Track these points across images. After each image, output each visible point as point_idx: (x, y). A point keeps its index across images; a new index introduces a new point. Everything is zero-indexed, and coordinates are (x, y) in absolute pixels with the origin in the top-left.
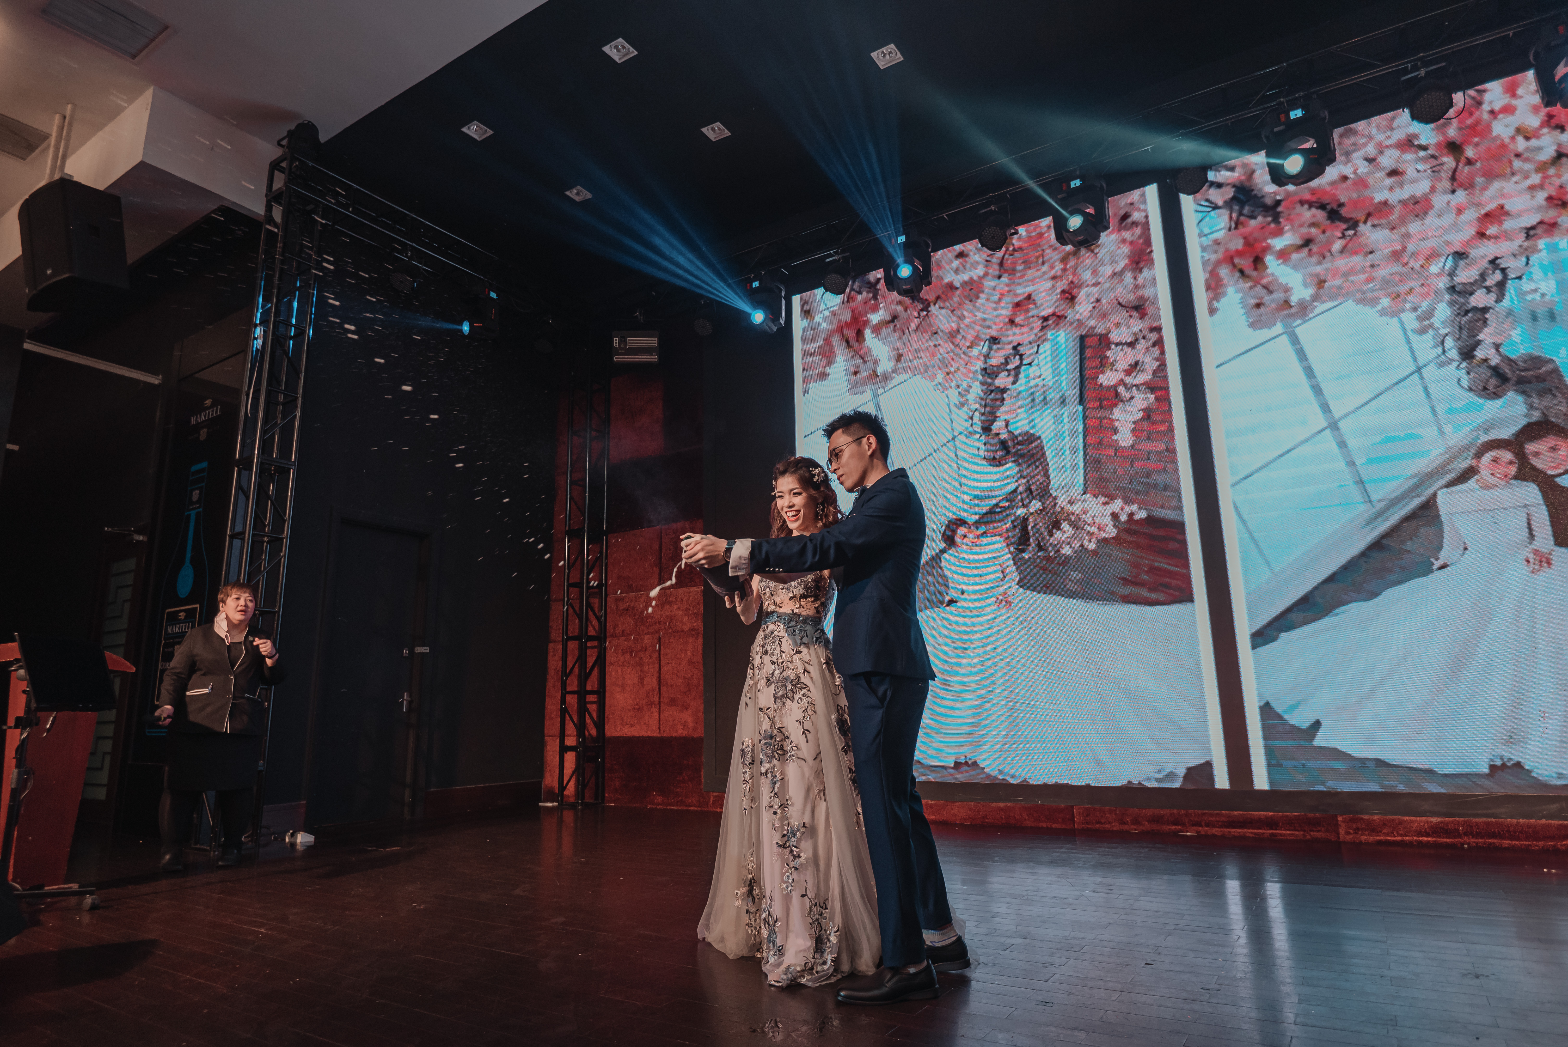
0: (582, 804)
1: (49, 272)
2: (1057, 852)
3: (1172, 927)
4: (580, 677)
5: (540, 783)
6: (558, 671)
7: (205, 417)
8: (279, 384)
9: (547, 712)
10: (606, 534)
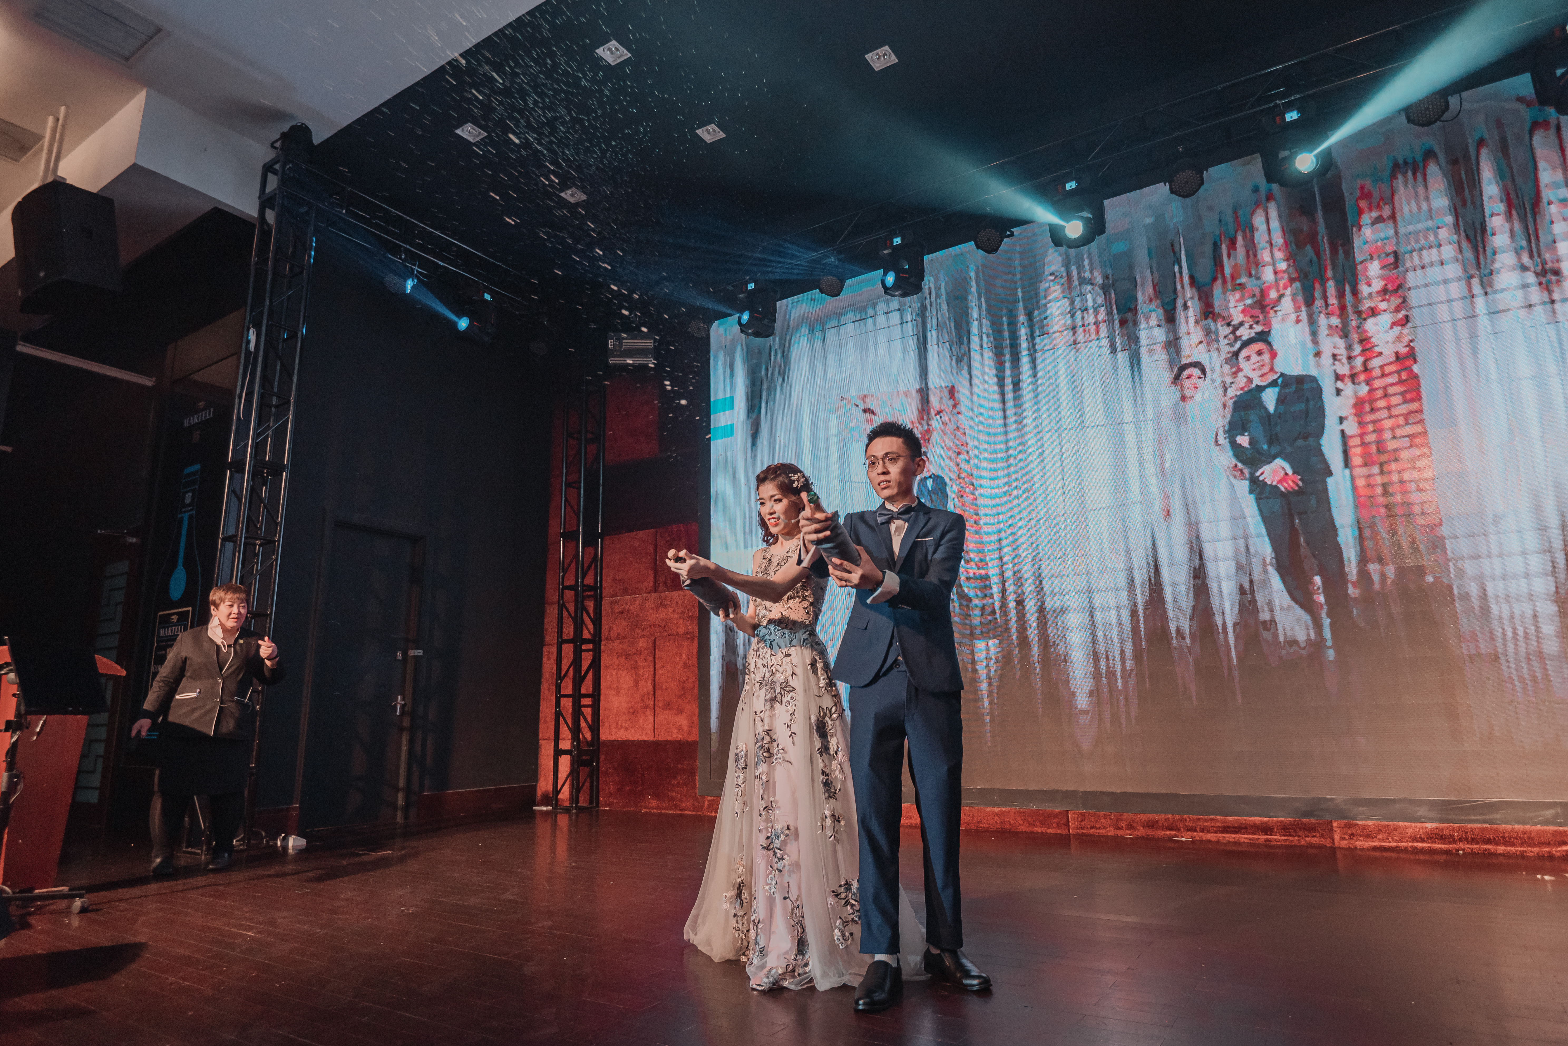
0: (576, 807)
1: (42, 274)
2: (1049, 857)
4: (574, 680)
5: (534, 787)
6: (553, 674)
7: (198, 419)
8: (272, 387)
9: (541, 715)
10: (602, 536)
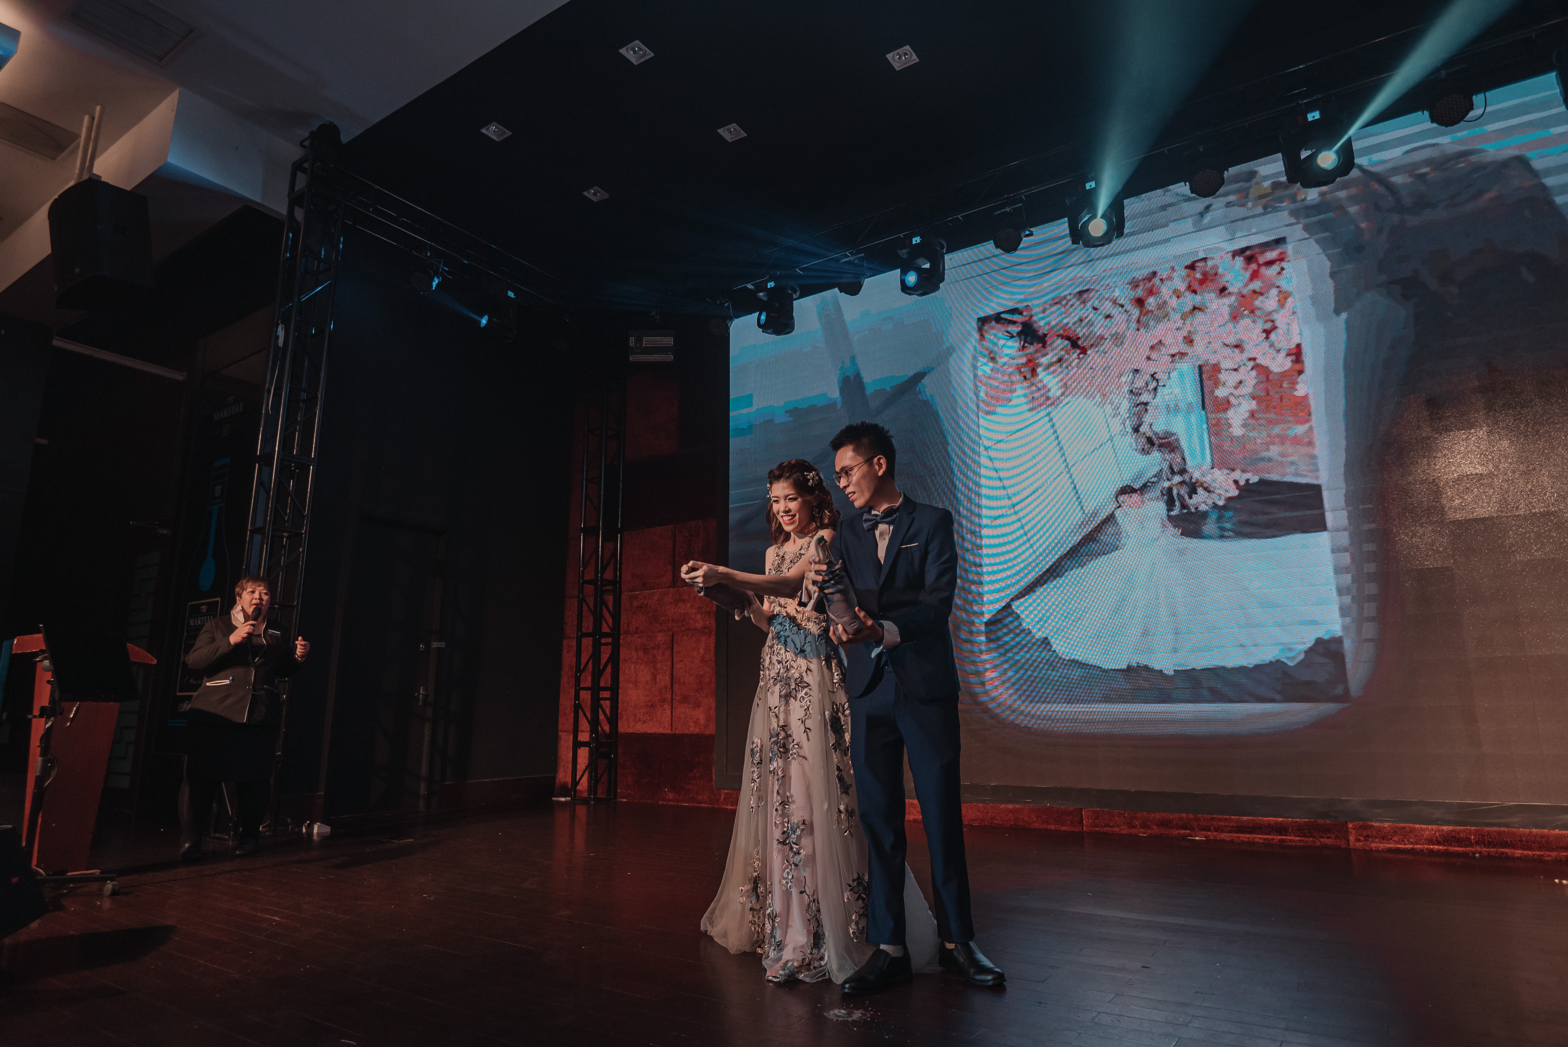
0: (595, 799)
1: (77, 270)
4: (593, 673)
5: (554, 778)
6: (573, 667)
7: (228, 413)
8: (300, 382)
9: (561, 707)
10: (621, 531)
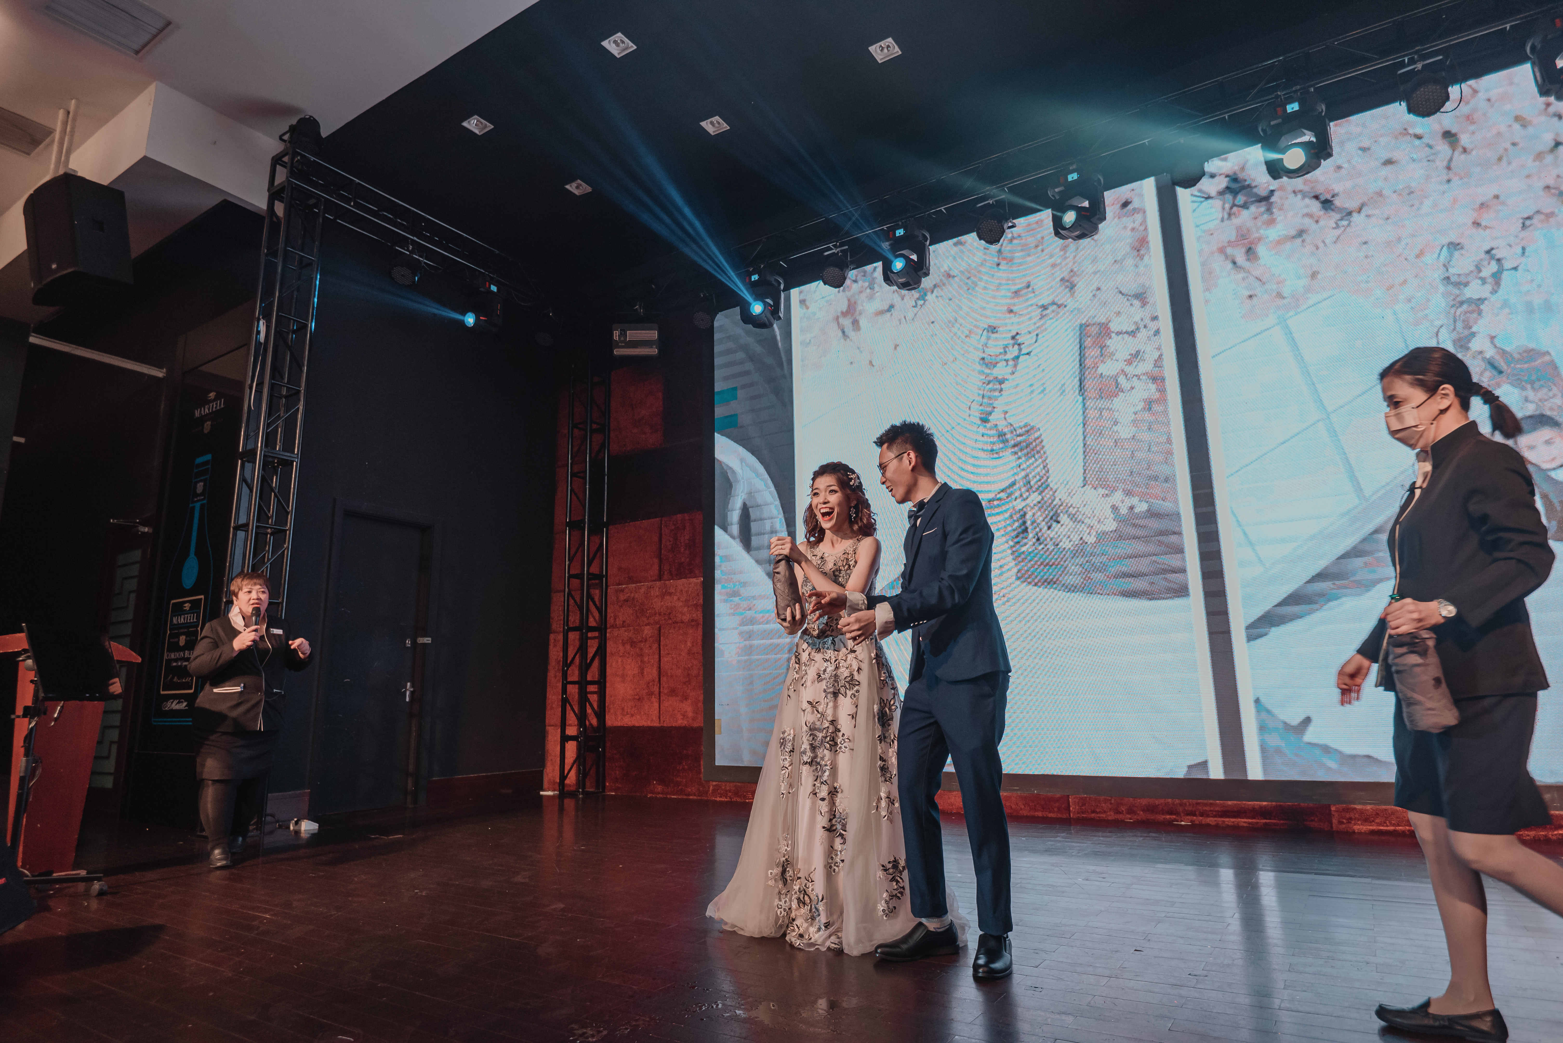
0: (583, 793)
1: (54, 266)
2: (1051, 841)
3: (1163, 915)
4: (580, 668)
5: (541, 773)
6: (560, 661)
7: (209, 410)
8: (282, 378)
9: (548, 702)
10: (607, 525)
